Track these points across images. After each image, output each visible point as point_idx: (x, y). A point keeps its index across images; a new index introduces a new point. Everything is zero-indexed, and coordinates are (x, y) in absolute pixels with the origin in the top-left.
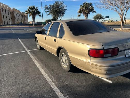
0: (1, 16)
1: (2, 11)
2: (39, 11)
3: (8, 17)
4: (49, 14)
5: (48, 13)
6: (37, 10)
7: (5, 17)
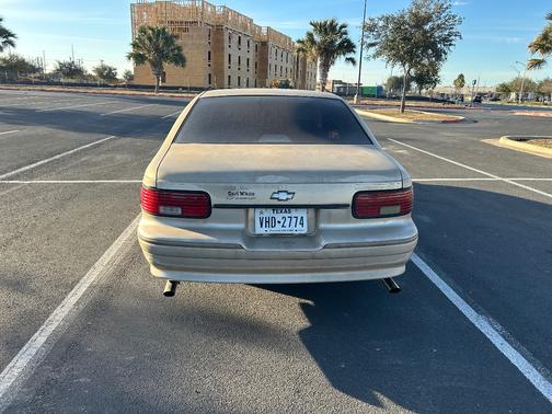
0: (223, 56)
1: (226, 38)
2: (348, 41)
3: (244, 62)
4: (378, 54)
5: (372, 50)
6: (344, 36)
7: (234, 59)
